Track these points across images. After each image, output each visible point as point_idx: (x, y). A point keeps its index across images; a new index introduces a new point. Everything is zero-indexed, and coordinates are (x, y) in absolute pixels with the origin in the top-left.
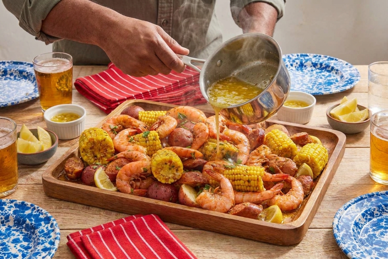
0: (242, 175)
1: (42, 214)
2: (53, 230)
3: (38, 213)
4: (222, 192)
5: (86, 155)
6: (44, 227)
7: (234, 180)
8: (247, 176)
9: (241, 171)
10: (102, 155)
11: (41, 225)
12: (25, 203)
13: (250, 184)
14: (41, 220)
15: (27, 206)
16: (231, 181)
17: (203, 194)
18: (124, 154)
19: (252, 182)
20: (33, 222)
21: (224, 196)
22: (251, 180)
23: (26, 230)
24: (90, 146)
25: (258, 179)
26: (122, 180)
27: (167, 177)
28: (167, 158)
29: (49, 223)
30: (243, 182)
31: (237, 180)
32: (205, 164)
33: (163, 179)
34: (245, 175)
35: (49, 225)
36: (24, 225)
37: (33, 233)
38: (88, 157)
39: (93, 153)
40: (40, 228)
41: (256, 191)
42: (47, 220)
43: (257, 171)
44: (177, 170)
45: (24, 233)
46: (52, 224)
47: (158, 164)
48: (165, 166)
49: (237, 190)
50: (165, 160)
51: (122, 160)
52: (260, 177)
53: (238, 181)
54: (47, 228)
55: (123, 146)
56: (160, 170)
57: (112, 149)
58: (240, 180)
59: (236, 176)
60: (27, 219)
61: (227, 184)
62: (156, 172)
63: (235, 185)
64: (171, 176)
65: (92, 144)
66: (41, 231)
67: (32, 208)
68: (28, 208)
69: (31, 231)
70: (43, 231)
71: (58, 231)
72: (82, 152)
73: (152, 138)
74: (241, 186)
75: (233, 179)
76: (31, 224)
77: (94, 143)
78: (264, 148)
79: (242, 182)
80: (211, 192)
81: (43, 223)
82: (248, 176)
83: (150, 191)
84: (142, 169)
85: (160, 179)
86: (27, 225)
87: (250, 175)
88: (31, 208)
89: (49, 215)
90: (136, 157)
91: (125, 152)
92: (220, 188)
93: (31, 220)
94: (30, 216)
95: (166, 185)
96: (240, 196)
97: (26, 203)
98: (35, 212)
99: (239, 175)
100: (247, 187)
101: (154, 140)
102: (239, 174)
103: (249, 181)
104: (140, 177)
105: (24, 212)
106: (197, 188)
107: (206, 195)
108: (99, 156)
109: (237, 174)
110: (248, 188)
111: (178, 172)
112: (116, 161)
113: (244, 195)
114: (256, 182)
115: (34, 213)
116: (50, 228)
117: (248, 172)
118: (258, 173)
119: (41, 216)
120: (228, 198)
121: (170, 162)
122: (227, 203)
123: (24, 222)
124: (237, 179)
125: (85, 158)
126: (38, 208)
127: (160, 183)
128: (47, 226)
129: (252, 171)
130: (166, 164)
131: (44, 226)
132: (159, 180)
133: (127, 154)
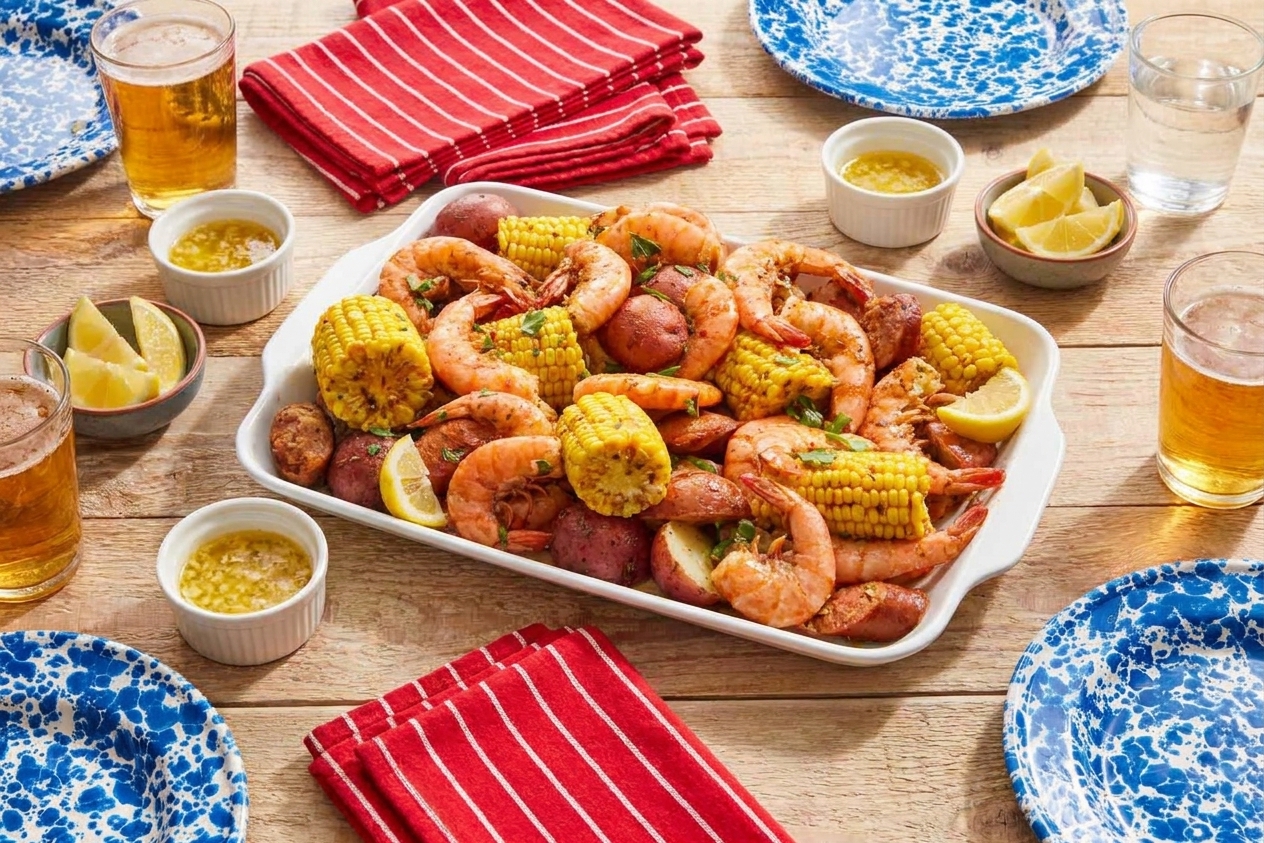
0: (859, 489)
1: (171, 689)
2: (220, 762)
3: (156, 688)
4: (796, 553)
5: (340, 397)
6: (183, 747)
7: (831, 506)
8: (874, 492)
9: (854, 475)
10: (392, 397)
11: (172, 737)
12: (106, 648)
13: (883, 519)
14: (170, 716)
15: (115, 658)
16: (822, 507)
17: (733, 558)
18: (469, 407)
19: (892, 513)
20: (144, 726)
21: (804, 567)
22: (889, 506)
23: (120, 753)
24: (352, 368)
25: (910, 505)
26: (467, 501)
27: (619, 498)
28: (620, 437)
29: (200, 730)
30: (862, 510)
31: (841, 506)
32: (731, 434)
33: (605, 503)
34: (868, 491)
35: (203, 737)
36: (112, 736)
37: (151, 766)
38: (347, 406)
39: (364, 391)
40: (170, 749)
41: (904, 537)
42: (193, 716)
43: (906, 475)
44: (652, 478)
45: (117, 765)
46: (213, 736)
47: (591, 459)
48: (610, 463)
49: (841, 536)
50: (612, 446)
51: (463, 426)
52: (917, 496)
53: (847, 510)
54: (196, 750)
55: (461, 373)
56: (595, 476)
57: (423, 375)
58: (850, 505)
59: (839, 492)
60: (121, 713)
61: (812, 521)
62: (582, 484)
63: (835, 521)
64: (631, 492)
65: (359, 366)
66: (176, 761)
67: (132, 665)
68: (119, 667)
69: (141, 760)
70: (183, 764)
71: (237, 765)
72: (328, 390)
73: (555, 336)
74: (856, 523)
75: (829, 501)
76: (139, 732)
77: (365, 360)
78: (920, 369)
79: (856, 513)
80: (761, 551)
81: (178, 729)
82: (879, 491)
83: (562, 539)
84: (534, 464)
85: (595, 503)
86: (123, 735)
87: (884, 489)
88: (127, 665)
89: (198, 696)
90: (509, 416)
91: (474, 399)
92: (790, 538)
93: (134, 717)
94: (128, 697)
95: (614, 520)
96: (851, 558)
97: (110, 644)
98: (146, 683)
99: (847, 489)
100: (873, 526)
101: (560, 344)
102: (849, 486)
103: (880, 509)
104: (526, 489)
105: (104, 682)
106: (713, 533)
107: (744, 561)
108: (381, 399)
109: (841, 486)
110: (879, 531)
111: (656, 482)
112: (444, 429)
113: (862, 555)
114: (904, 511)
115: (142, 688)
116: (207, 754)
117: (878, 476)
118: (912, 479)
119: (171, 702)
120: (816, 570)
121: (632, 449)
122: (811, 589)
123: (112, 722)
124: (839, 502)
125: (337, 410)
126: (153, 666)
127: (594, 517)
128: (193, 742)
129: (889, 477)
130: (616, 457)
131: (184, 744)
132: (591, 506)
133: (479, 406)
